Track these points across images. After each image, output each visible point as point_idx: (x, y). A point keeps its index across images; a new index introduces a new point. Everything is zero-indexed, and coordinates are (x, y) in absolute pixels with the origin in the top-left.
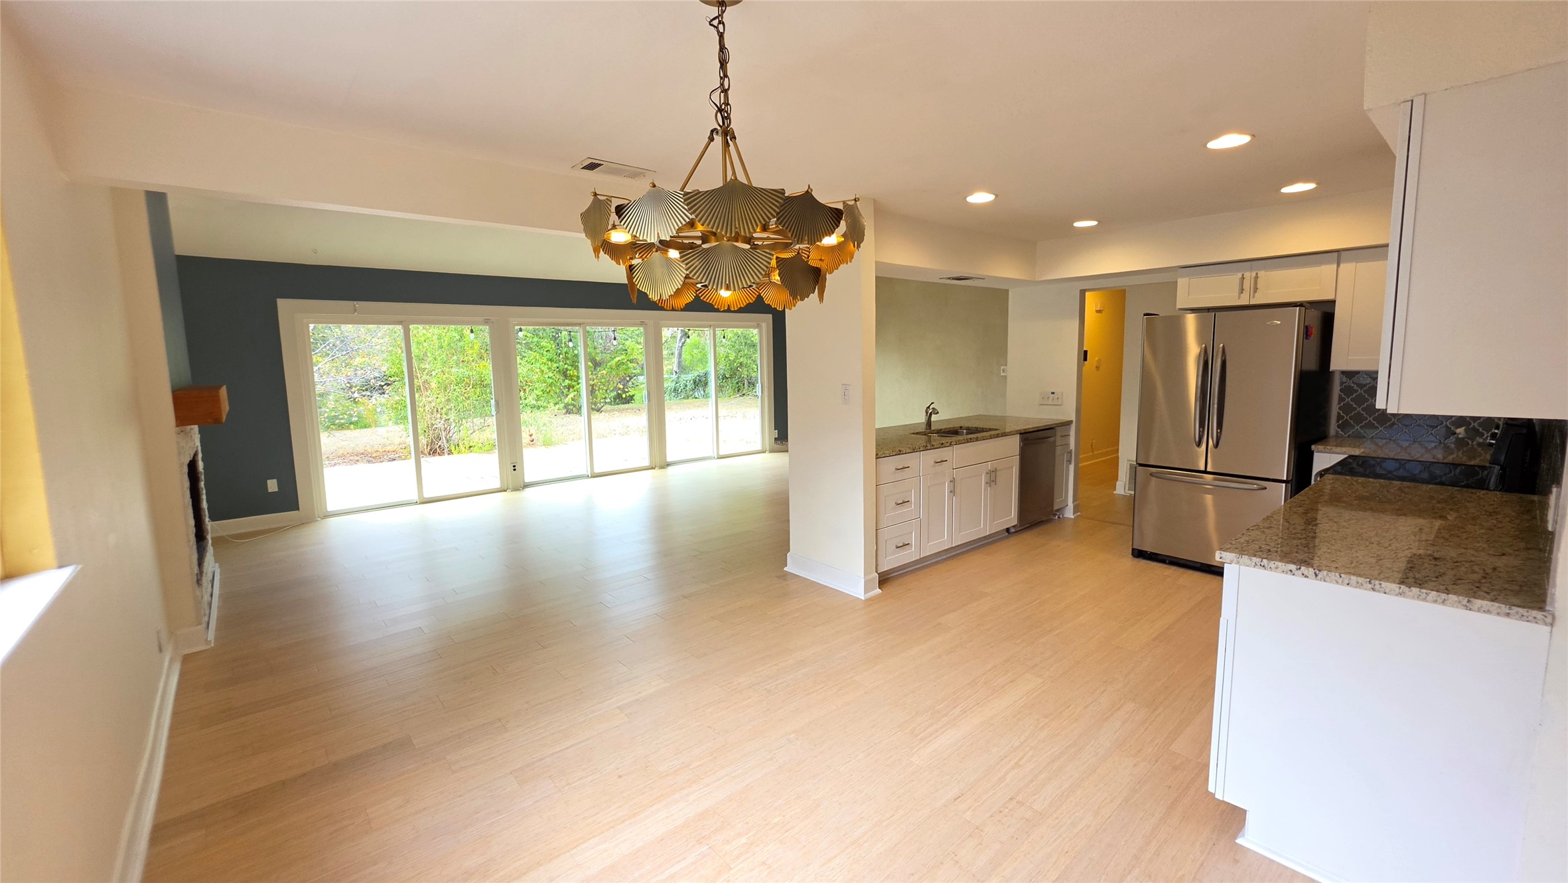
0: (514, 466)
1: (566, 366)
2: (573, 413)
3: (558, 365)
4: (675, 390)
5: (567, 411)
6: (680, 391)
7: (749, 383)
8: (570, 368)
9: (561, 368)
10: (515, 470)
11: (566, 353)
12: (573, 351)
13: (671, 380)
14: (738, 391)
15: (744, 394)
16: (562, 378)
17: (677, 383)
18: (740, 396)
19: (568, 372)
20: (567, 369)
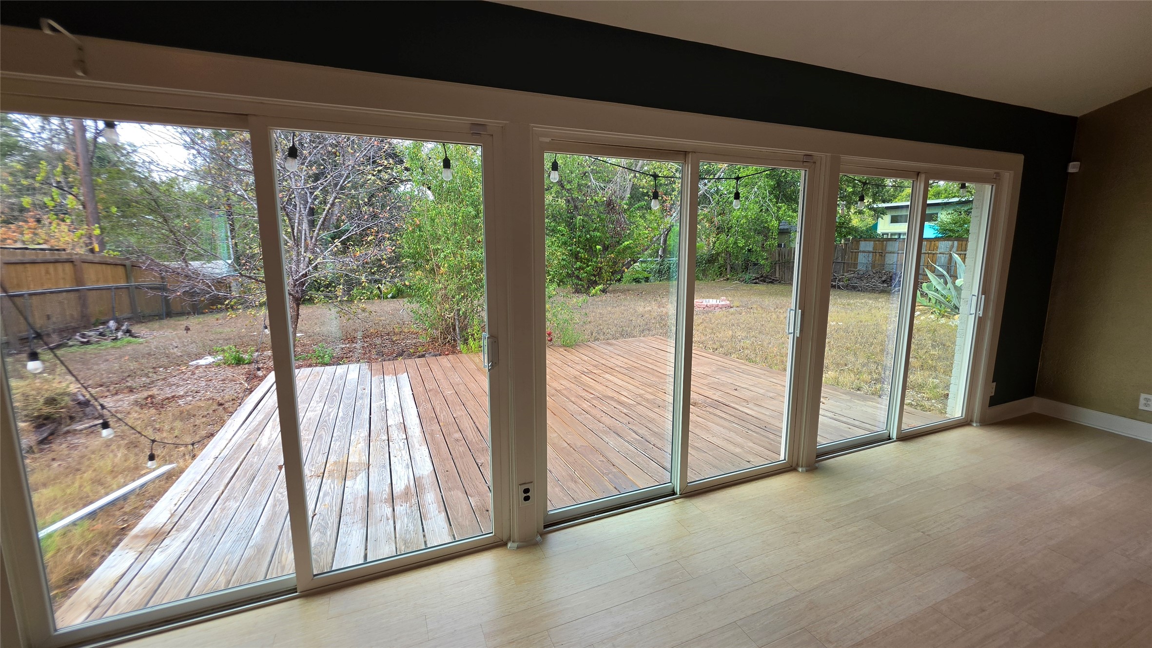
0: (527, 491)
1: (578, 249)
2: (581, 292)
3: (571, 248)
4: (659, 271)
5: (576, 291)
6: (664, 272)
7: (732, 268)
8: (582, 251)
9: (574, 250)
10: (527, 499)
11: (580, 237)
12: (585, 236)
13: (657, 262)
14: (721, 274)
15: (728, 279)
16: (574, 260)
17: (661, 266)
18: (724, 280)
19: (580, 255)
20: (579, 252)
